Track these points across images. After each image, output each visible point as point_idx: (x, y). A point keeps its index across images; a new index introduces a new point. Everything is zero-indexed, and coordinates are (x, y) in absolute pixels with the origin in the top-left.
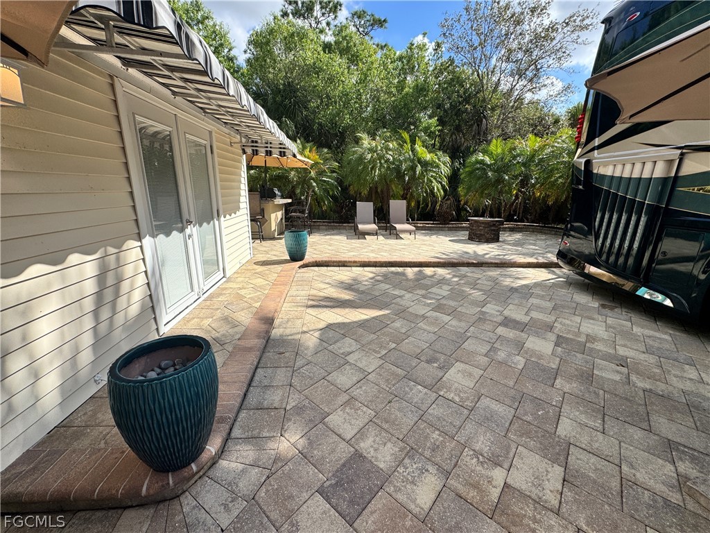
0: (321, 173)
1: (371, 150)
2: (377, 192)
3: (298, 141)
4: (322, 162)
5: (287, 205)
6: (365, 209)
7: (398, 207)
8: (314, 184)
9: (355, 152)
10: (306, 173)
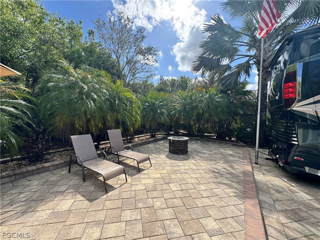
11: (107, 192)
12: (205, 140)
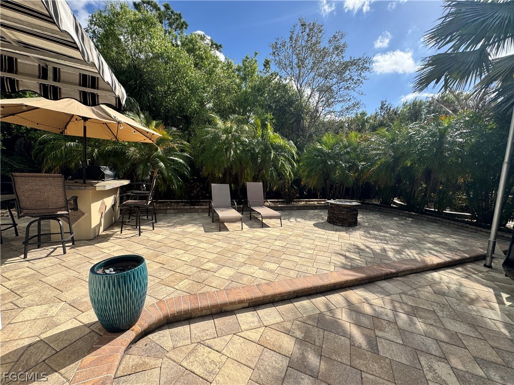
0: (170, 151)
1: (227, 131)
2: (230, 173)
3: (142, 116)
4: (171, 138)
5: (122, 188)
6: (220, 191)
7: (254, 189)
8: (162, 164)
9: (208, 133)
10: (151, 150)
11: (220, 231)
12: (425, 219)
